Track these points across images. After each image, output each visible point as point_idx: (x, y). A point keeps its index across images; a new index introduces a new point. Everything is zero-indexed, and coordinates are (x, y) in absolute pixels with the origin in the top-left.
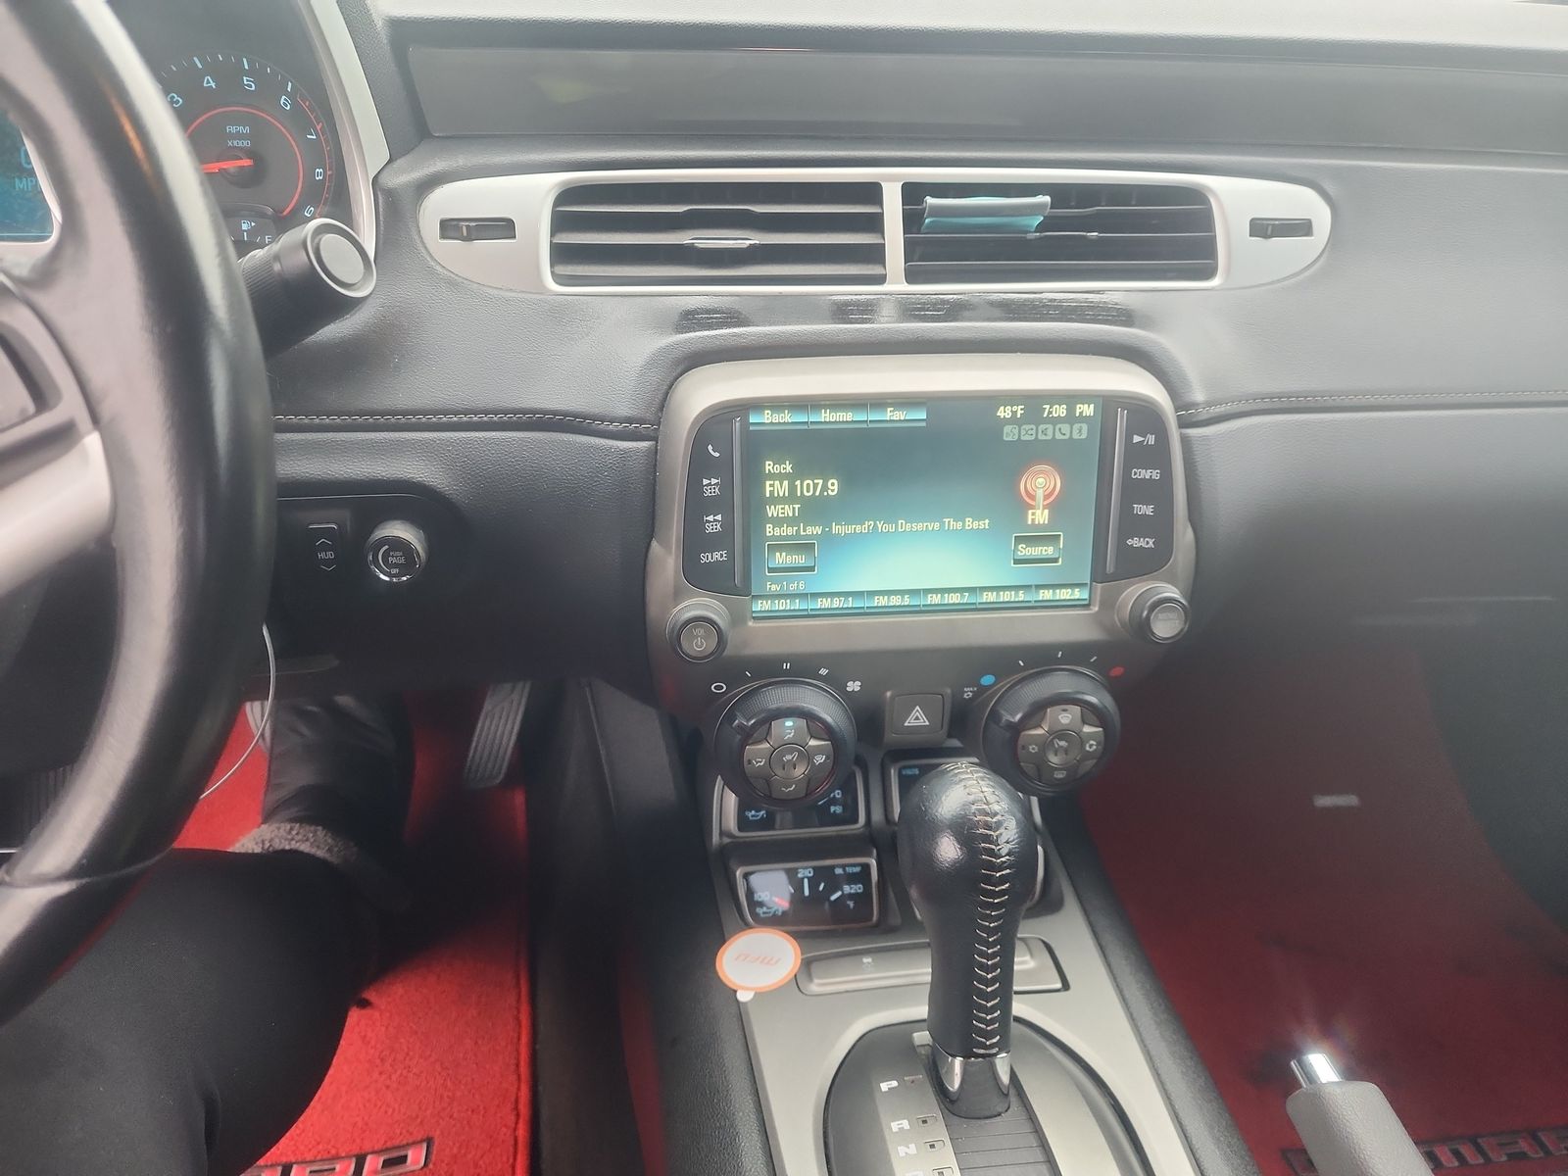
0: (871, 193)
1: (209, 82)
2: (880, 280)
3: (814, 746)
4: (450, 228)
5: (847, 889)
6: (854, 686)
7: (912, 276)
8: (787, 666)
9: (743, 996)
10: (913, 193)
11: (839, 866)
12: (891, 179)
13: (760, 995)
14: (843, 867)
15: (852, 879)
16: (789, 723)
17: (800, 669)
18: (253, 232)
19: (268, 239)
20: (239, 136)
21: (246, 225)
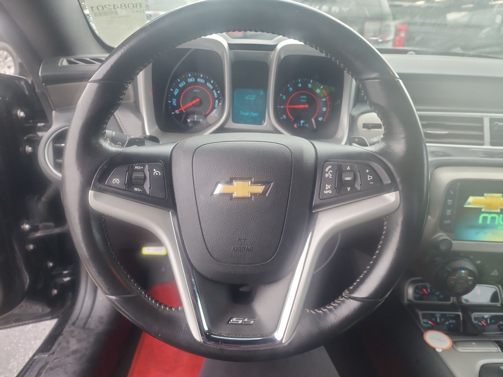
0: (481, 120)
1: (300, 85)
2: (483, 144)
3: (470, 279)
4: (366, 126)
5: (451, 321)
6: (478, 262)
7: (492, 144)
8: (462, 255)
9: (439, 350)
10: (492, 120)
11: (448, 314)
12: (487, 116)
13: (443, 350)
14: (449, 314)
15: (452, 318)
16: (463, 272)
17: (467, 255)
18: (303, 123)
19: (307, 125)
20: (303, 99)
21: (302, 122)
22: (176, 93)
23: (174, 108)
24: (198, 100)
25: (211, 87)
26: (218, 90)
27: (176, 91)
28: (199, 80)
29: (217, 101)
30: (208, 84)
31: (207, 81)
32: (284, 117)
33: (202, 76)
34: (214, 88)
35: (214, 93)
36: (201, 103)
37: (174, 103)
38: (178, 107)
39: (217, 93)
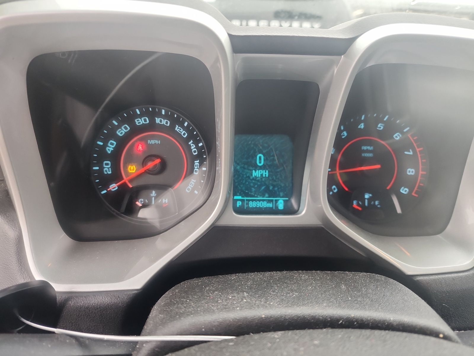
1: (362, 126)
18: (369, 200)
19: (377, 203)
20: (368, 151)
21: (367, 196)
22: (110, 148)
23: (107, 181)
24: (158, 161)
25: (184, 134)
26: (200, 141)
27: (109, 145)
28: (158, 120)
29: (197, 163)
30: (177, 128)
31: (175, 122)
32: (335, 189)
33: (163, 112)
34: (191, 136)
35: (190, 146)
36: (163, 166)
37: (107, 169)
38: (116, 176)
39: (197, 147)
